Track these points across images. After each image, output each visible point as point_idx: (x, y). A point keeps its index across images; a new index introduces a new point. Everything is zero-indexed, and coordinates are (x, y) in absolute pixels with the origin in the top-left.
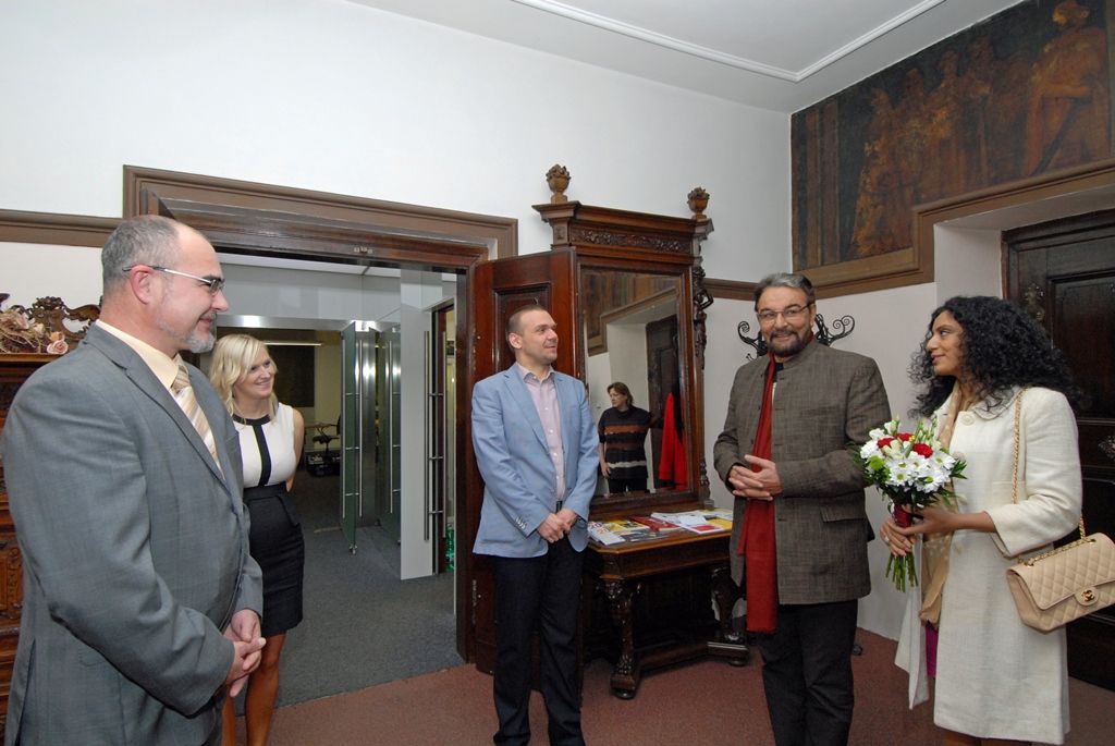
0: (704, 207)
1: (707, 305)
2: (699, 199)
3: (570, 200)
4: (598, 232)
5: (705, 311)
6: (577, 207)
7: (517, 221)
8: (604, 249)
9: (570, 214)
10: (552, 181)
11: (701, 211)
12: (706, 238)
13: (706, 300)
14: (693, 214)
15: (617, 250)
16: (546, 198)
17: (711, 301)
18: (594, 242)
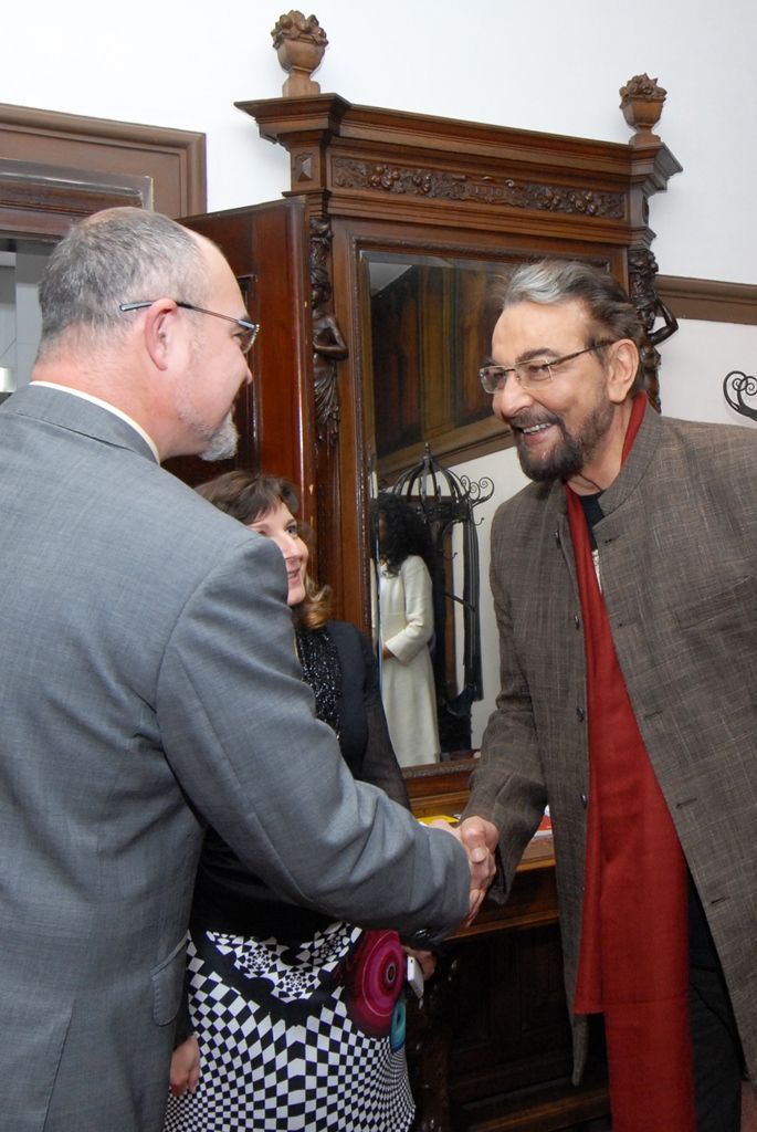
0: (654, 119)
1: (662, 336)
2: (643, 99)
3: (325, 90)
4: (397, 167)
5: (659, 348)
6: (337, 107)
7: (202, 138)
8: (410, 205)
9: (322, 123)
10: (283, 47)
11: (649, 128)
12: (662, 189)
13: (660, 323)
14: (632, 132)
15: (447, 209)
16: (271, 84)
17: (672, 327)
18: (388, 189)
